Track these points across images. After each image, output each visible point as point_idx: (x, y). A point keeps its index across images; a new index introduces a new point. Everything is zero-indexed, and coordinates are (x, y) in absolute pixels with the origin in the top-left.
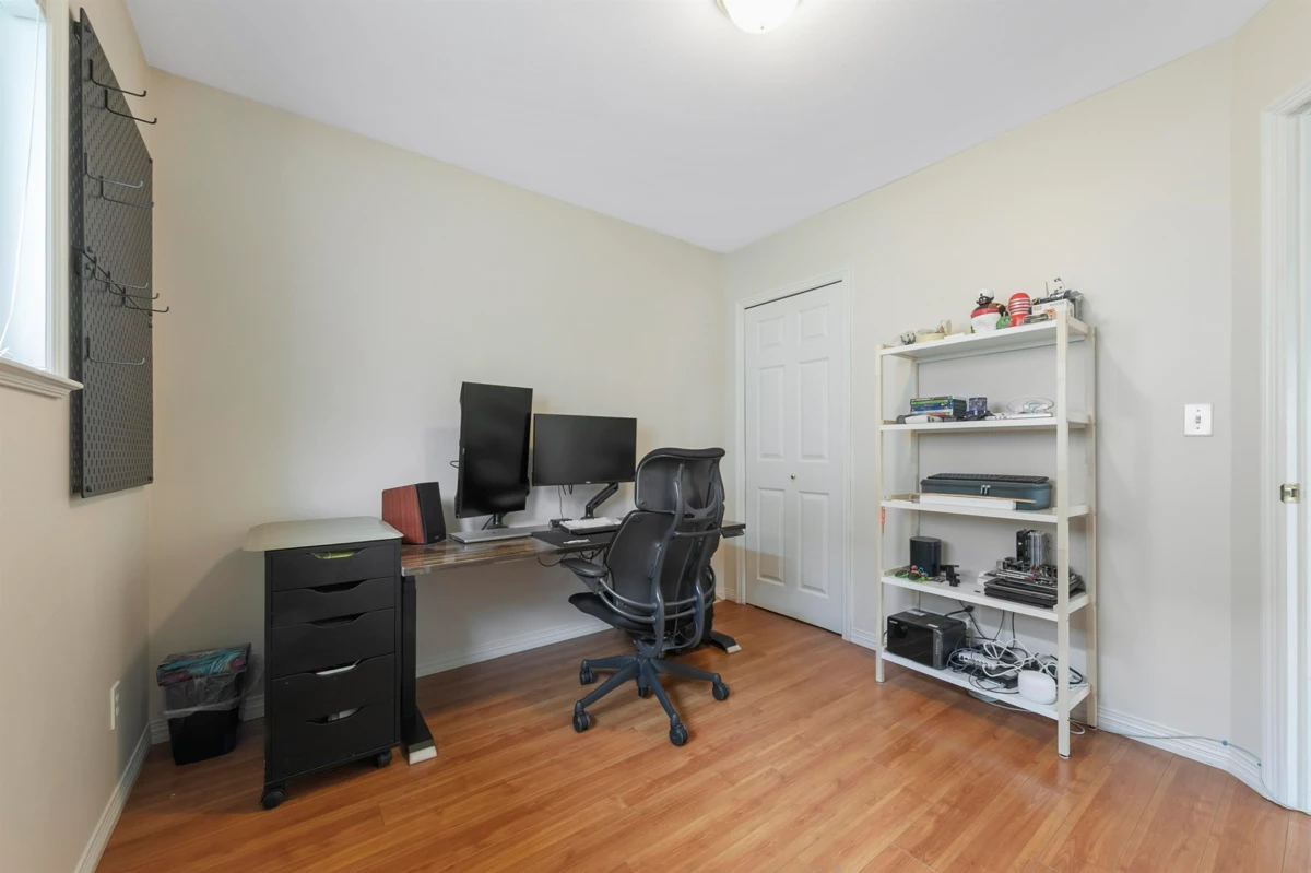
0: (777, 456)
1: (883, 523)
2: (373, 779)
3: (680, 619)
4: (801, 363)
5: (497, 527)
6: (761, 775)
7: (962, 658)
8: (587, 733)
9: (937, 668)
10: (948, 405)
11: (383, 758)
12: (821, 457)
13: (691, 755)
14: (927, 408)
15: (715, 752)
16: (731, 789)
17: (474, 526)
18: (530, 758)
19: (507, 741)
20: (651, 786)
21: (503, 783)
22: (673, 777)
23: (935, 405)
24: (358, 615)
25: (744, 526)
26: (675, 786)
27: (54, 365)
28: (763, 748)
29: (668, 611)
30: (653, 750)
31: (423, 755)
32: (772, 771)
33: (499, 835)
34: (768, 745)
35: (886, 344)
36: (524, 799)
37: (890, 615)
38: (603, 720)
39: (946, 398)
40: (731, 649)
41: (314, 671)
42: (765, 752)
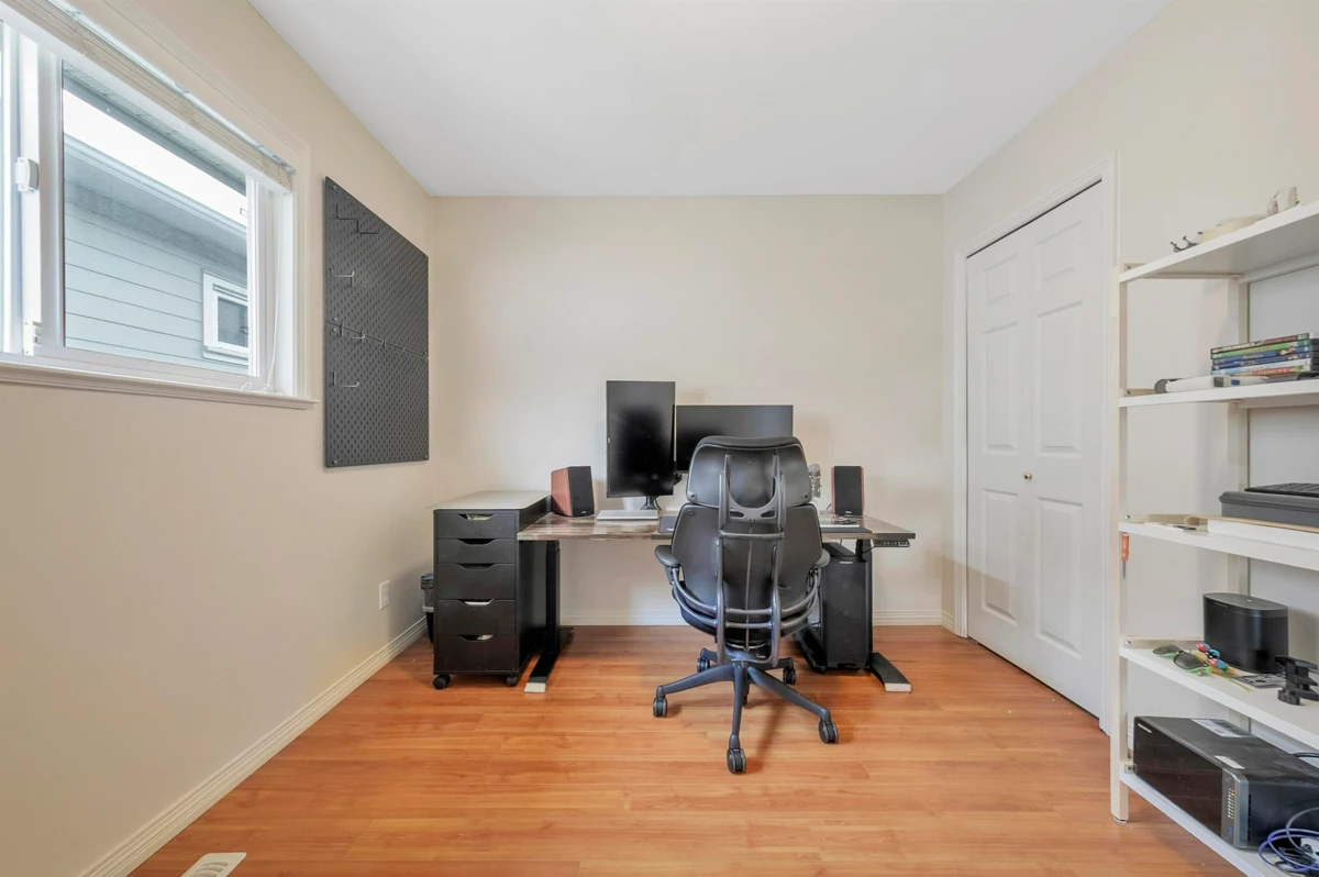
0: (1007, 447)
1: (1125, 560)
2: (499, 693)
3: (752, 631)
4: (1039, 316)
5: (648, 508)
6: (795, 854)
7: (1309, 848)
8: (661, 719)
9: (1230, 841)
10: (1300, 353)
11: (509, 680)
12: (1069, 448)
13: (736, 788)
14: (1247, 362)
15: (766, 798)
16: (744, 850)
17: (635, 505)
18: (601, 722)
19: (599, 701)
20: (668, 800)
21: (563, 735)
22: (695, 803)
23: (1271, 353)
24: (490, 565)
25: (913, 536)
26: (694, 813)
27: (299, 390)
28: (828, 823)
29: (728, 617)
30: (704, 764)
31: (535, 688)
32: (815, 857)
33: (521, 778)
34: (838, 822)
35: (1130, 261)
36: (564, 757)
37: (1139, 715)
38: (685, 714)
39: (1294, 339)
40: (890, 687)
41: (463, 601)
42: (825, 828)
